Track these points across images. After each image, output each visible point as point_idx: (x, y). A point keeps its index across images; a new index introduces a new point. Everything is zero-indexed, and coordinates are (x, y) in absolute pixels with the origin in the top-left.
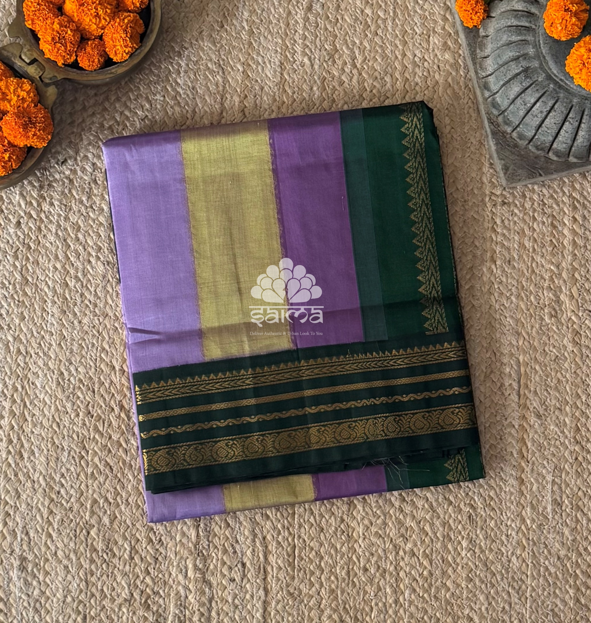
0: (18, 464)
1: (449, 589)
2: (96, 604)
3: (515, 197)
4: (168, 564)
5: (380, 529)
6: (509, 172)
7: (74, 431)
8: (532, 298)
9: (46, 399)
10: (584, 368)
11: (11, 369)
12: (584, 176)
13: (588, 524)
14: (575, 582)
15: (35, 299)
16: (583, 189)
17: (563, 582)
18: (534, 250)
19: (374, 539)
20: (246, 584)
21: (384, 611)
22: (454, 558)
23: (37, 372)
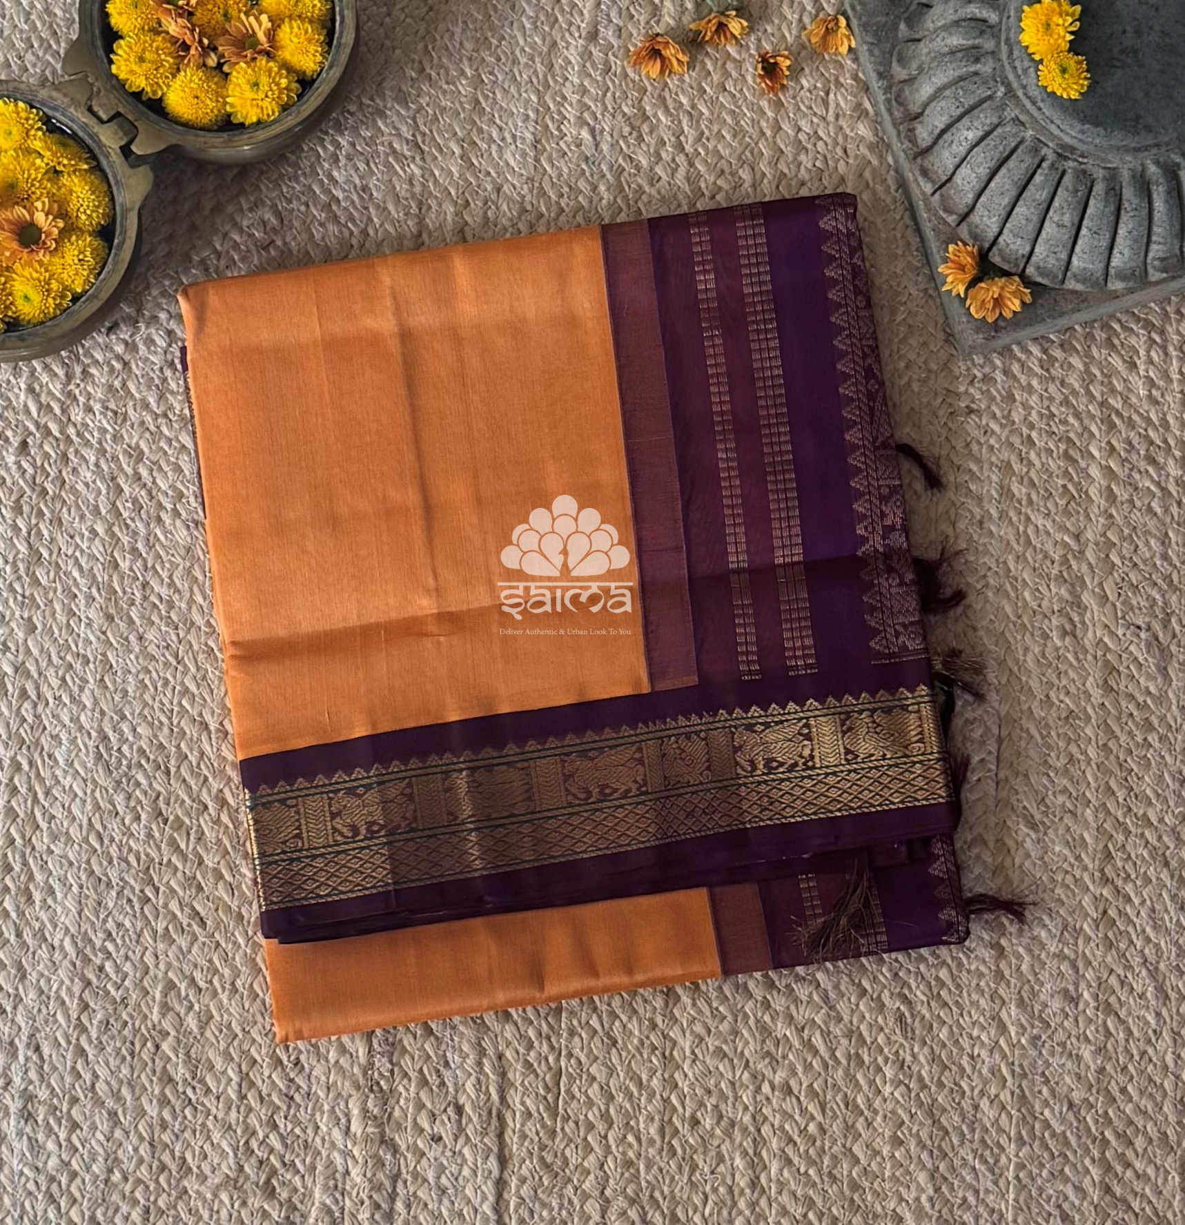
0: (24, 912)
1: (857, 1161)
2: (169, 1184)
3: (991, 399)
4: (314, 1109)
5: (726, 1042)
7: (130, 850)
8: (1027, 594)
9: (75, 787)
10: (1124, 738)
11: (8, 727)
13: (1127, 1040)
14: (1103, 1153)
15: (55, 592)
17: (1080, 1152)
18: (1030, 502)
19: (713, 1063)
20: (463, 1147)
21: (729, 1203)
22: (869, 1100)
23: (57, 735)
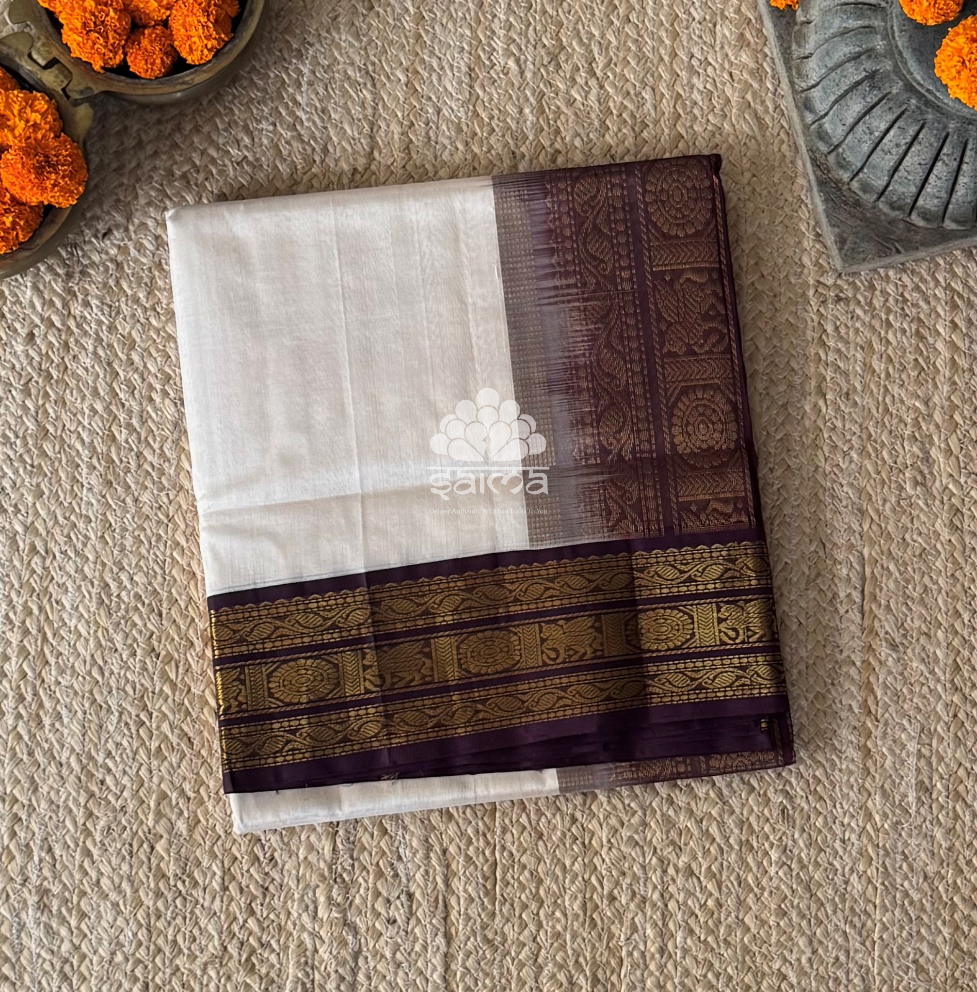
0: (35, 735)
1: (749, 929)
2: (164, 964)
3: (856, 289)
4: (285, 897)
5: (636, 832)
6: (846, 247)
7: (127, 681)
8: (884, 453)
9: (79, 627)
10: (968, 569)
11: (20, 578)
12: (969, 254)
13: (973, 822)
14: (952, 916)
15: (60, 462)
16: (968, 275)
17: (932, 916)
18: (888, 375)
19: (626, 850)
20: (413, 928)
21: (642, 966)
22: (757, 879)
23: (64, 584)
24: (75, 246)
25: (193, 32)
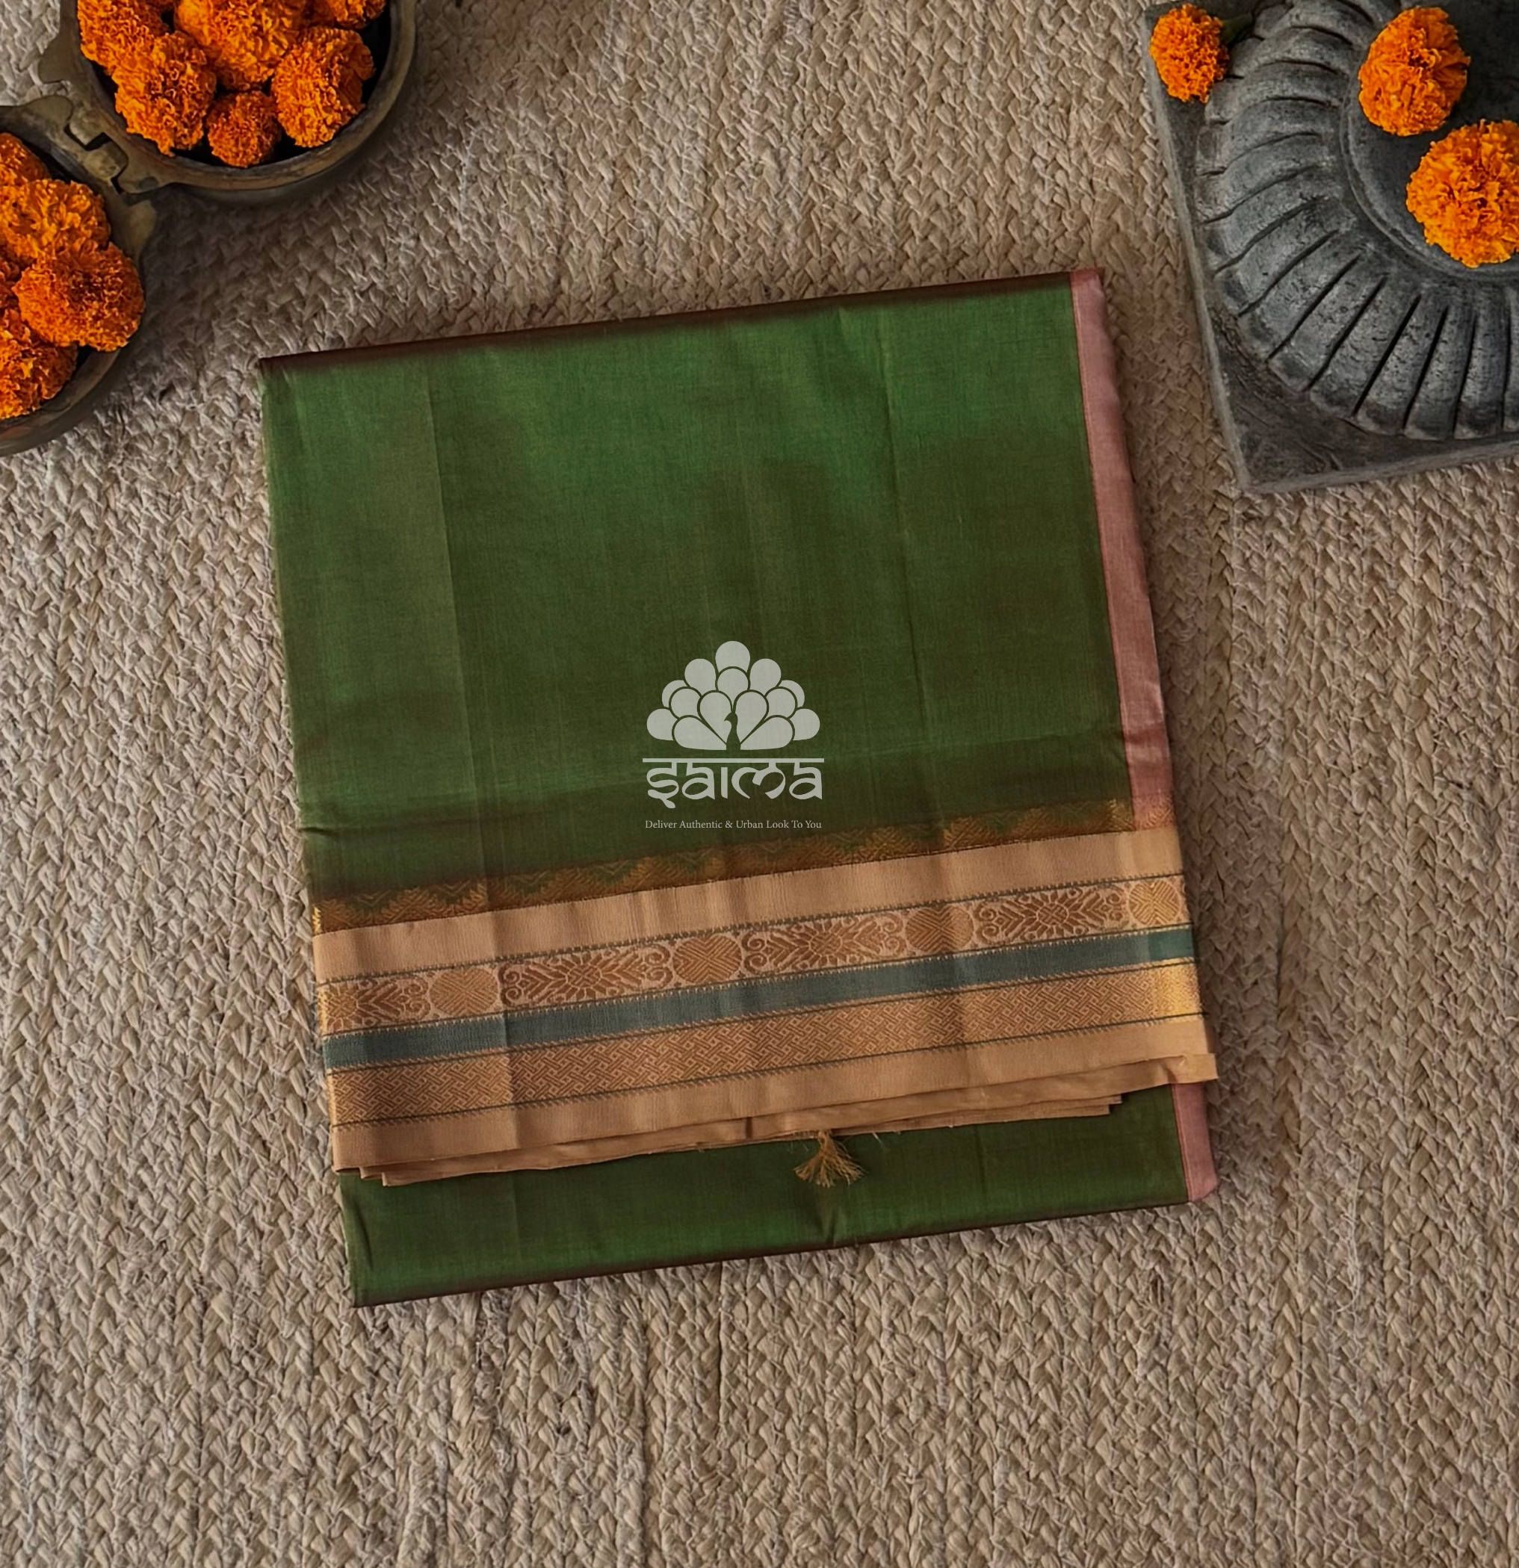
0: (34, 1132)
1: (1102, 1463)
2: (222, 1481)
3: (1276, 504)
4: (405, 1387)
5: (933, 1311)
6: (1256, 454)
7: (174, 1053)
8: (1319, 748)
9: (106, 972)
10: (1441, 925)
11: (21, 896)
13: (1447, 1306)
14: (1415, 1449)
15: (87, 725)
16: (1450, 489)
17: (1386, 1448)
18: (1325, 633)
19: (917, 1338)
20: (597, 1441)
21: (940, 1515)
22: (1115, 1386)
23: (86, 907)
24: (120, 408)
25: (308, 102)
